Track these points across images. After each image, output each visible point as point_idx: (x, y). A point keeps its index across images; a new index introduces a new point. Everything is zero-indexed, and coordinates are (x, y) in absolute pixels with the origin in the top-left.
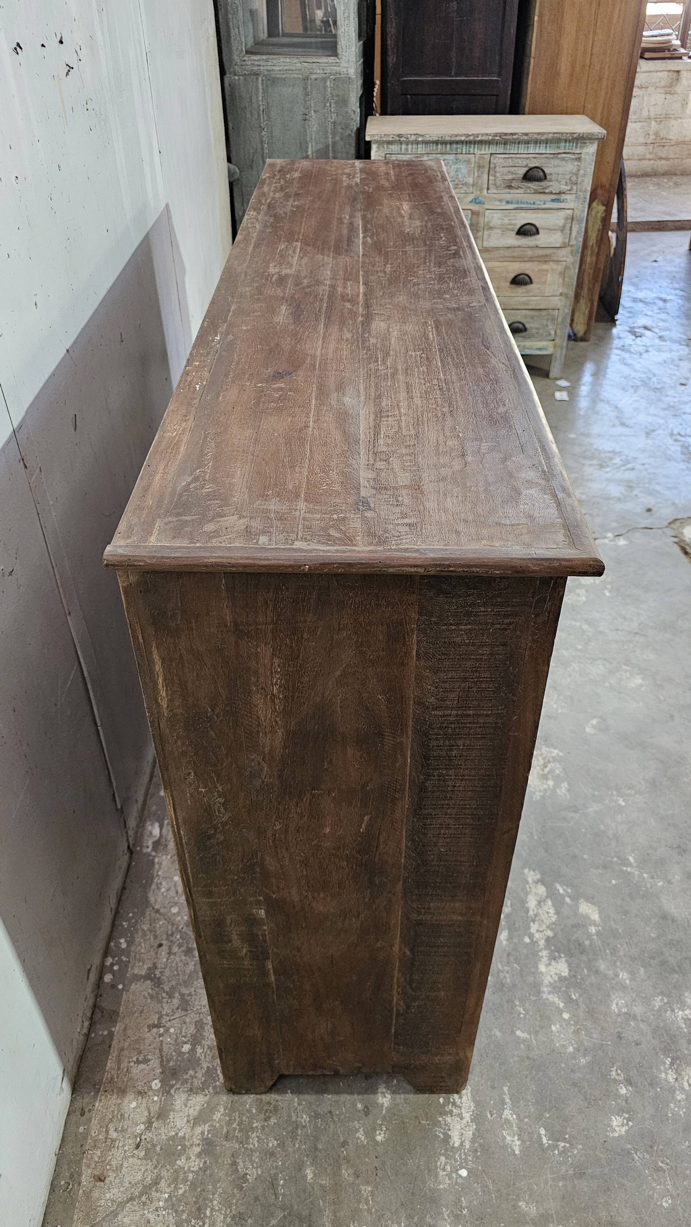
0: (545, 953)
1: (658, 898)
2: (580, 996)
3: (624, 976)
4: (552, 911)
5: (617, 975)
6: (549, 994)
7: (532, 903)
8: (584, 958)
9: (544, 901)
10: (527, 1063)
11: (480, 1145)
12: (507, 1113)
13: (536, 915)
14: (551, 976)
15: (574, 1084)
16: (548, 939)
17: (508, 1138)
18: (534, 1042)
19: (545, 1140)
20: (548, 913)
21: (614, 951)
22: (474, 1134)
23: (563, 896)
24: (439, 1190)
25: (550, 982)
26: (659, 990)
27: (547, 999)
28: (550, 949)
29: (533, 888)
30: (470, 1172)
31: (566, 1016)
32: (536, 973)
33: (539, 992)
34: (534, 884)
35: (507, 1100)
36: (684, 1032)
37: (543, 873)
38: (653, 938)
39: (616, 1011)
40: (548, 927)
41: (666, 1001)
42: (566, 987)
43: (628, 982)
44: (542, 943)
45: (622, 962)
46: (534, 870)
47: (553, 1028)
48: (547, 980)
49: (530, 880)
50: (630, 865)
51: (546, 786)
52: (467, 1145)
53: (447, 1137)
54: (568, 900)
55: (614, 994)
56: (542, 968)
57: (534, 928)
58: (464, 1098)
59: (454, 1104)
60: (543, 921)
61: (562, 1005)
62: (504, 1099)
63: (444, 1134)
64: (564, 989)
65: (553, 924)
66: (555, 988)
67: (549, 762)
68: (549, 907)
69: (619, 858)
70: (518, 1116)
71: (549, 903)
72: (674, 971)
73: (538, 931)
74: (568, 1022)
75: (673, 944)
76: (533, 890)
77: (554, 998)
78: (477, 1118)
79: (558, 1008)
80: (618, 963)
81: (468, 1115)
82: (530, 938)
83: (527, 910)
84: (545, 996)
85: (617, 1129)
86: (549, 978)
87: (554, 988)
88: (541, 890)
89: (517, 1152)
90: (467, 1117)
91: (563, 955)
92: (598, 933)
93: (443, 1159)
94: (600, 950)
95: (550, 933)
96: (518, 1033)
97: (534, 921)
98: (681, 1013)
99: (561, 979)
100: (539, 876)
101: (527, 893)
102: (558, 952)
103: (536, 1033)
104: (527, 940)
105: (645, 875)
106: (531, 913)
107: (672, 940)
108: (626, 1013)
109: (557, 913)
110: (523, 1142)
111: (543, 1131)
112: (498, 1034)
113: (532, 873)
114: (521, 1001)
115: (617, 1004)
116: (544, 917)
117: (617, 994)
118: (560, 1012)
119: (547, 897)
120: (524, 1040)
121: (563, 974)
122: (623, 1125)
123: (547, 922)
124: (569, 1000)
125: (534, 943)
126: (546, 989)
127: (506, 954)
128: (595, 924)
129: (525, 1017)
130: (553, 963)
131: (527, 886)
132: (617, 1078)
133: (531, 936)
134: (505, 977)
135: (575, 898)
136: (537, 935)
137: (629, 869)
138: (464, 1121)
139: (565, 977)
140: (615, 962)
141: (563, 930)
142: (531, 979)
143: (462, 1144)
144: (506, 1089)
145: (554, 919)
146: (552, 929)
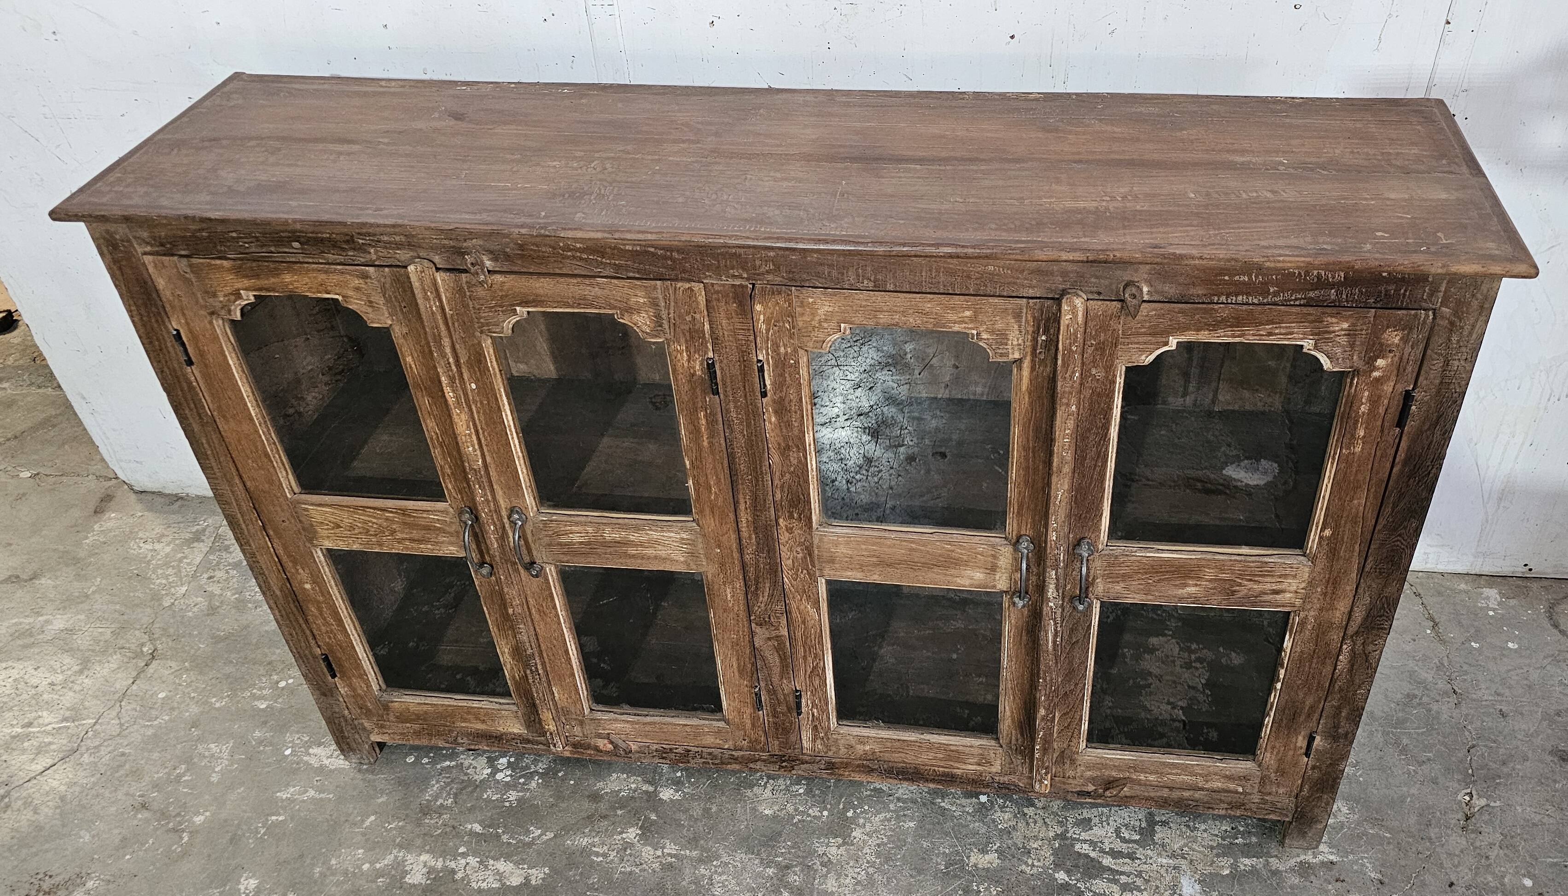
0: (440, 864)
2: (379, 886)
4: (484, 885)
6: (396, 856)
7: (502, 866)
9: (500, 880)
10: (343, 819)
12: (311, 793)
13: (486, 867)
14: (412, 864)
15: (302, 856)
16: (453, 872)
17: (292, 790)
18: (357, 830)
19: (274, 818)
20: (484, 880)
22: (310, 764)
24: (286, 733)
25: (407, 861)
27: (391, 853)
28: (441, 871)
29: (522, 872)
30: (286, 756)
31: (366, 867)
32: (422, 850)
33: (401, 847)
34: (525, 875)
35: (322, 795)
37: (536, 889)
40: (467, 875)
42: (393, 876)
44: (453, 865)
46: (543, 879)
47: (360, 851)
48: (410, 858)
49: (533, 871)
52: (305, 758)
53: (320, 745)
56: (424, 857)
57: (473, 861)
58: (342, 762)
60: (477, 872)
61: (378, 866)
62: (323, 793)
63: (323, 743)
64: (393, 872)
65: (469, 882)
68: (489, 884)
70: (304, 801)
71: (496, 886)
73: (467, 864)
74: (359, 867)
76: (519, 872)
77: (389, 859)
78: (321, 769)
79: (378, 861)
81: (328, 762)
82: (463, 853)
83: (496, 859)
84: (395, 851)
85: (246, 882)
86: (412, 861)
87: (398, 863)
89: (278, 794)
90: (326, 762)
91: (429, 882)
95: (459, 876)
96: (373, 818)
97: (481, 863)
100: (533, 882)
101: (517, 864)
102: (434, 878)
103: (364, 834)
104: (462, 850)
106: (491, 862)
110: (282, 800)
111: (281, 818)
112: (380, 800)
113: (541, 875)
114: (402, 828)
116: (481, 875)
118: (372, 863)
119: (503, 884)
120: (363, 821)
121: (408, 876)
122: (246, 889)
123: (473, 877)
124: (380, 874)
125: (455, 856)
126: (401, 854)
127: (456, 824)
130: (425, 870)
131: (526, 866)
133: (464, 855)
134: (431, 819)
136: (463, 862)
138: (324, 759)
139: (404, 877)
141: (457, 890)
142: (418, 842)
143: (309, 754)
144: (331, 796)
145: (474, 885)
146: (463, 879)
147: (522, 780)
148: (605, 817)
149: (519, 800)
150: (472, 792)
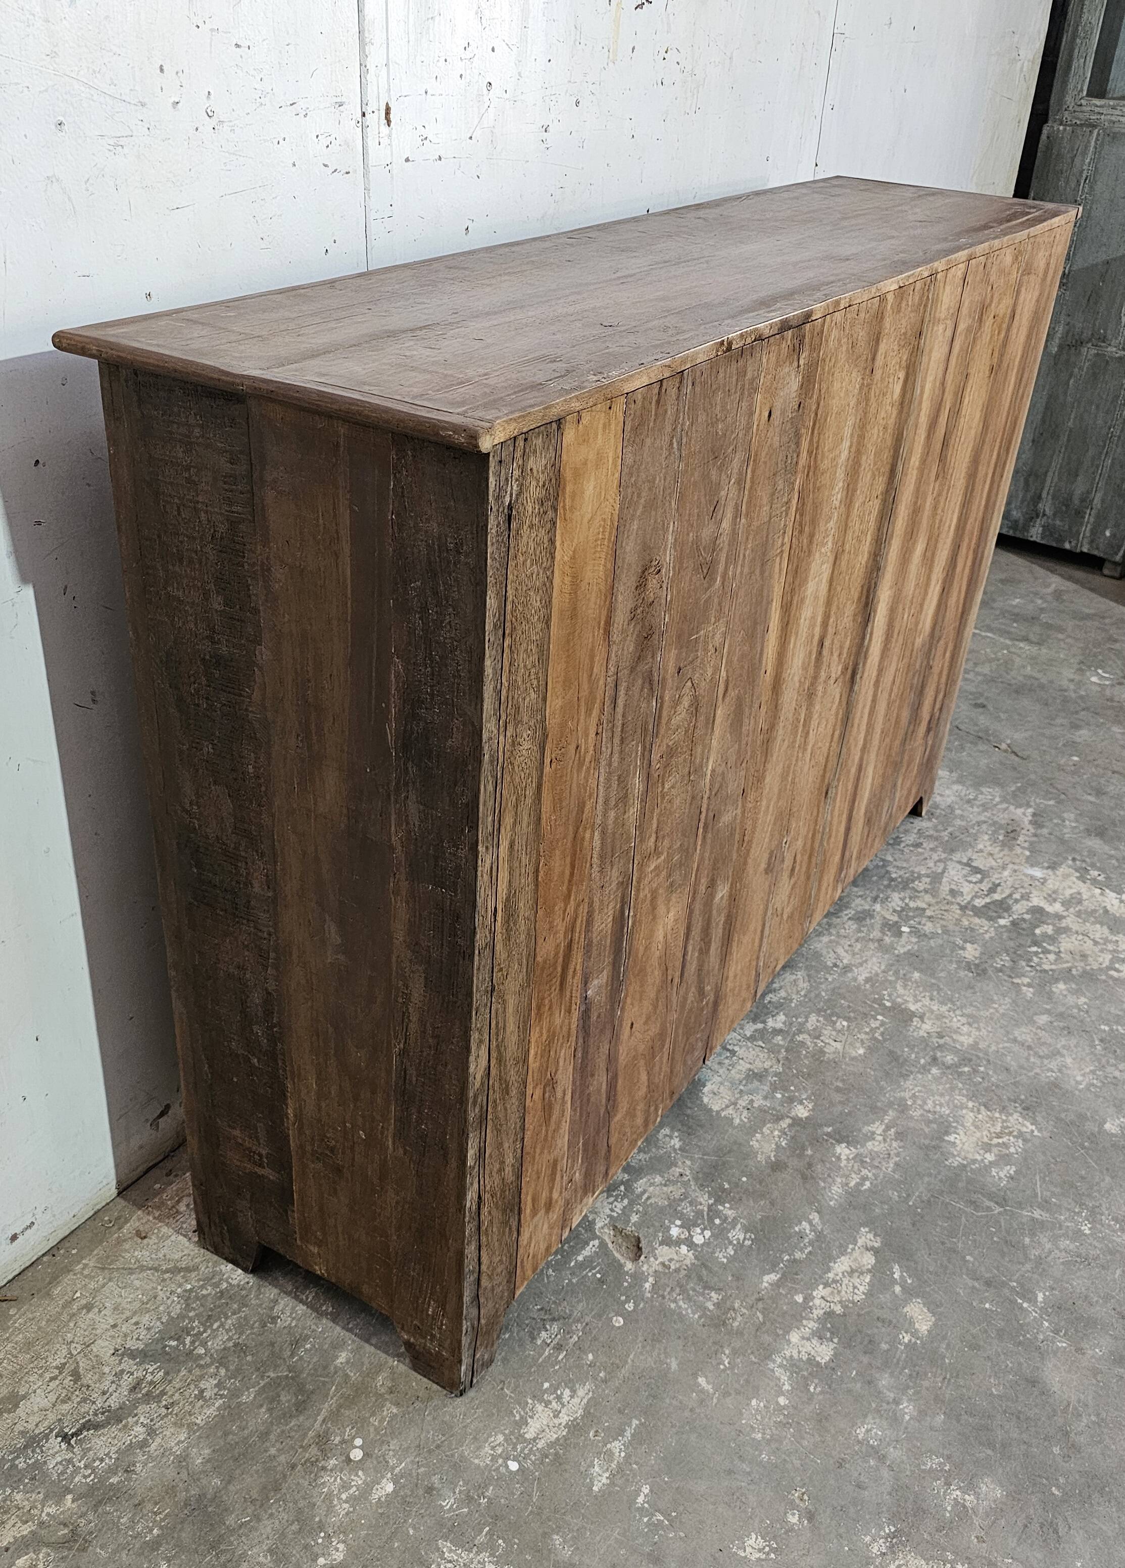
0: (811, 1324)
1: (1043, 1358)
2: (821, 1393)
3: (907, 1409)
4: (862, 1288)
5: (897, 1402)
6: (779, 1366)
7: (840, 1266)
8: (865, 1359)
9: (862, 1273)
11: (556, 1454)
12: (616, 1446)
13: (834, 1281)
14: (799, 1352)
16: (830, 1314)
17: (597, 1469)
18: (715, 1400)
19: (640, 1499)
20: (854, 1287)
21: (916, 1376)
22: (558, 1439)
23: (894, 1281)
24: (472, 1463)
25: (791, 1356)
26: (946, 1452)
27: (773, 1371)
28: (823, 1324)
30: (522, 1470)
31: (781, 1400)
32: (779, 1336)
33: (765, 1357)
34: (863, 1250)
35: (628, 1434)
36: (944, 1516)
37: (885, 1244)
38: (991, 1394)
39: (860, 1437)
40: (840, 1302)
41: (947, 1468)
42: (809, 1373)
43: (907, 1417)
44: (817, 1312)
45: (917, 1393)
46: (875, 1235)
47: (754, 1402)
48: (789, 1352)
49: (860, 1242)
50: (1033, 1300)
51: (979, 1158)
52: (541, 1444)
53: (524, 1422)
54: (898, 1289)
55: (874, 1418)
56: (794, 1337)
57: (819, 1291)
58: (576, 1400)
59: (559, 1398)
60: (838, 1291)
61: (786, 1387)
62: (624, 1431)
63: (522, 1417)
64: (804, 1373)
65: (851, 1302)
66: (793, 1366)
67: (1010, 1133)
68: (863, 1284)
69: (1022, 1285)
70: (628, 1456)
71: (868, 1278)
72: (991, 1445)
73: (822, 1297)
74: (778, 1407)
75: (1019, 1418)
76: (856, 1254)
77: (781, 1375)
78: (574, 1428)
79: (780, 1387)
80: (911, 1392)
81: (566, 1418)
82: (805, 1299)
83: (828, 1270)
84: (771, 1366)
85: (749, 1550)
86: (794, 1351)
87: (791, 1364)
88: (869, 1260)
89: (595, 1488)
90: (564, 1418)
91: (836, 1340)
92: (910, 1346)
93: (501, 1438)
94: (898, 1363)
95: (838, 1309)
96: (701, 1380)
97: (826, 1285)
98: (958, 1493)
99: (811, 1361)
100: (876, 1244)
101: (843, 1253)
102: (832, 1333)
103: (726, 1394)
104: (799, 1298)
105: (1046, 1324)
106: (829, 1274)
107: (1020, 1412)
108: (872, 1447)
109: (869, 1294)
110: (612, 1484)
111: (646, 1490)
112: (674, 1365)
113: (870, 1236)
114: (733, 1351)
115: (868, 1431)
116: (844, 1288)
117: (877, 1421)
118: (781, 1393)
119: (869, 1271)
120: (702, 1391)
121: (817, 1358)
122: (760, 1550)
123: (845, 1296)
124: (800, 1388)
125: (806, 1305)
126: (779, 1360)
127: (756, 1296)
128: (915, 1334)
129: (724, 1371)
130: (815, 1341)
131: (851, 1246)
132: (797, 1501)
133: (808, 1298)
134: (734, 1318)
135: (910, 1293)
136: (817, 1302)
137: (1025, 1305)
138: (557, 1421)
139: (818, 1364)
140: (908, 1387)
141: (859, 1315)
142: (767, 1338)
143: (535, 1439)
144: (635, 1422)
145: (856, 1298)
146: (845, 1307)
147: (717, 1221)
148: (810, 1165)
149: (746, 1230)
150: (710, 1271)
